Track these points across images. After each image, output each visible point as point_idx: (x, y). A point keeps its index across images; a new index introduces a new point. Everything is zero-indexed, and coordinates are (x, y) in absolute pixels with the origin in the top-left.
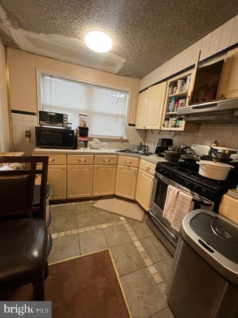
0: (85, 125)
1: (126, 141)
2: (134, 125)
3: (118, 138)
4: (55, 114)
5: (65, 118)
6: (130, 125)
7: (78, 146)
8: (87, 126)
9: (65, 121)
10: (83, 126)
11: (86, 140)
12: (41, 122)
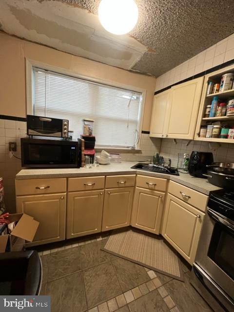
0: (91, 134)
1: (139, 152)
2: (148, 133)
3: (130, 149)
4: (50, 120)
5: (65, 125)
6: (143, 132)
7: (83, 163)
8: (93, 135)
9: (65, 129)
10: (88, 134)
11: (92, 154)
12: (30, 130)
